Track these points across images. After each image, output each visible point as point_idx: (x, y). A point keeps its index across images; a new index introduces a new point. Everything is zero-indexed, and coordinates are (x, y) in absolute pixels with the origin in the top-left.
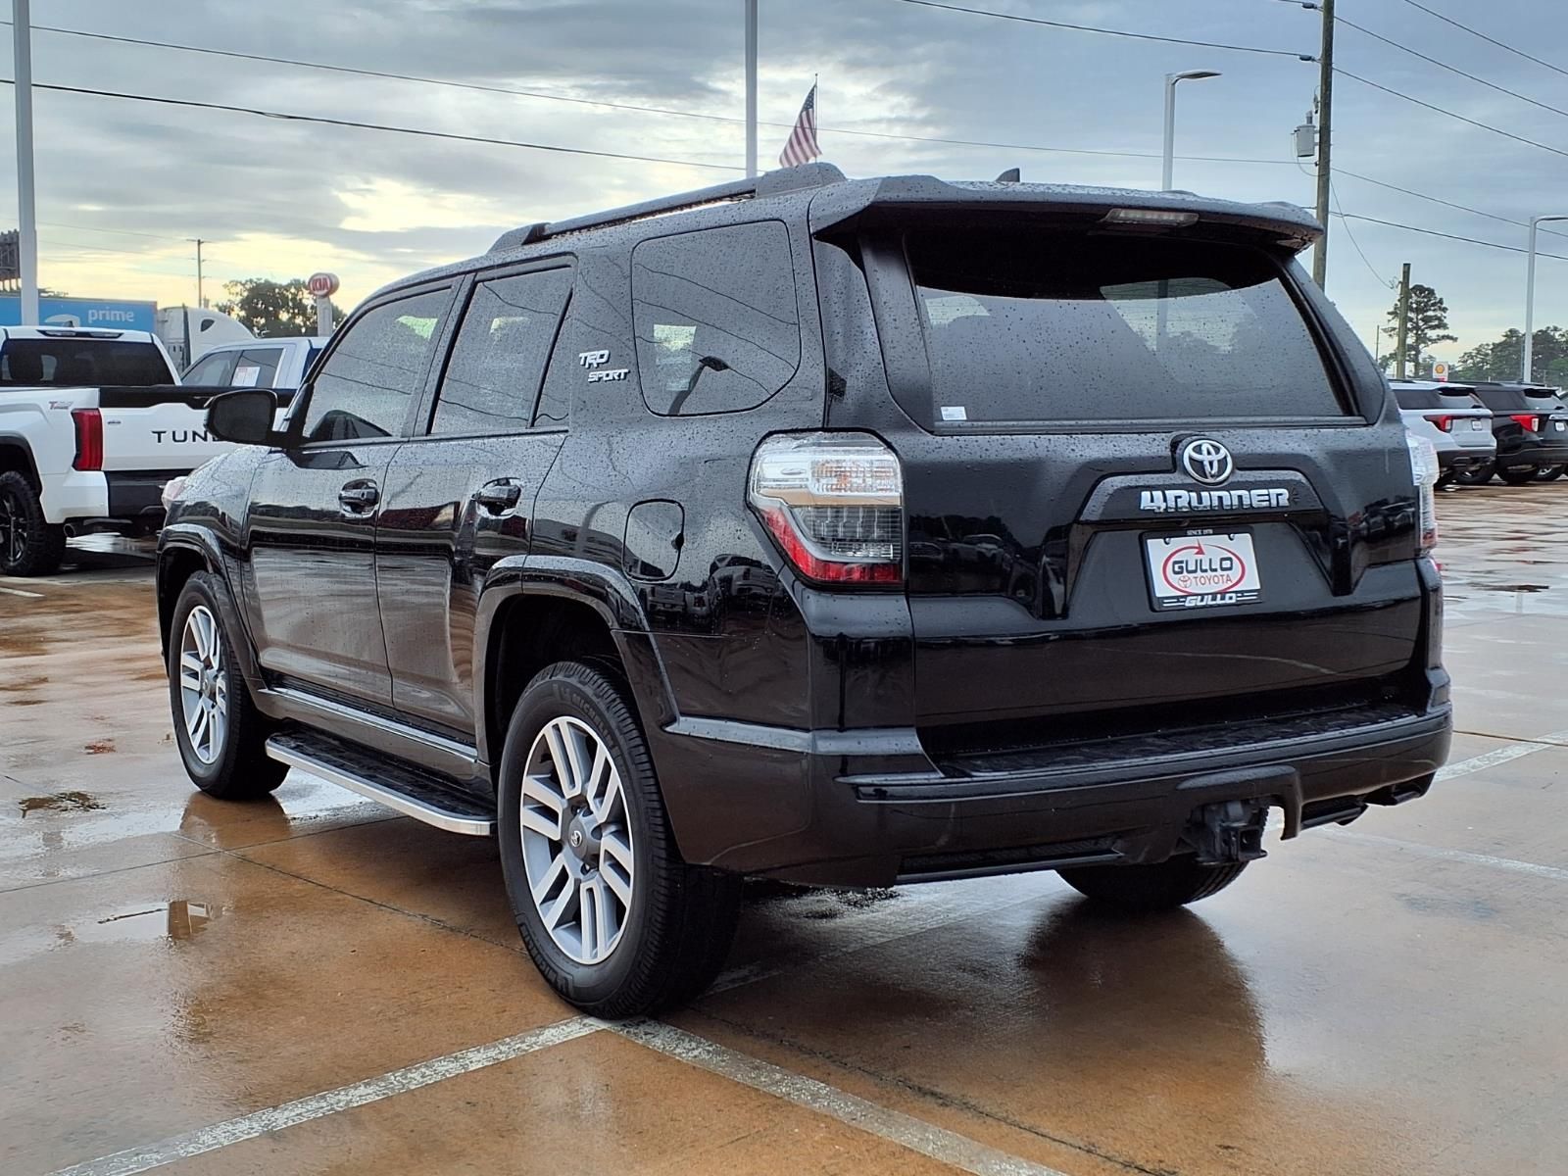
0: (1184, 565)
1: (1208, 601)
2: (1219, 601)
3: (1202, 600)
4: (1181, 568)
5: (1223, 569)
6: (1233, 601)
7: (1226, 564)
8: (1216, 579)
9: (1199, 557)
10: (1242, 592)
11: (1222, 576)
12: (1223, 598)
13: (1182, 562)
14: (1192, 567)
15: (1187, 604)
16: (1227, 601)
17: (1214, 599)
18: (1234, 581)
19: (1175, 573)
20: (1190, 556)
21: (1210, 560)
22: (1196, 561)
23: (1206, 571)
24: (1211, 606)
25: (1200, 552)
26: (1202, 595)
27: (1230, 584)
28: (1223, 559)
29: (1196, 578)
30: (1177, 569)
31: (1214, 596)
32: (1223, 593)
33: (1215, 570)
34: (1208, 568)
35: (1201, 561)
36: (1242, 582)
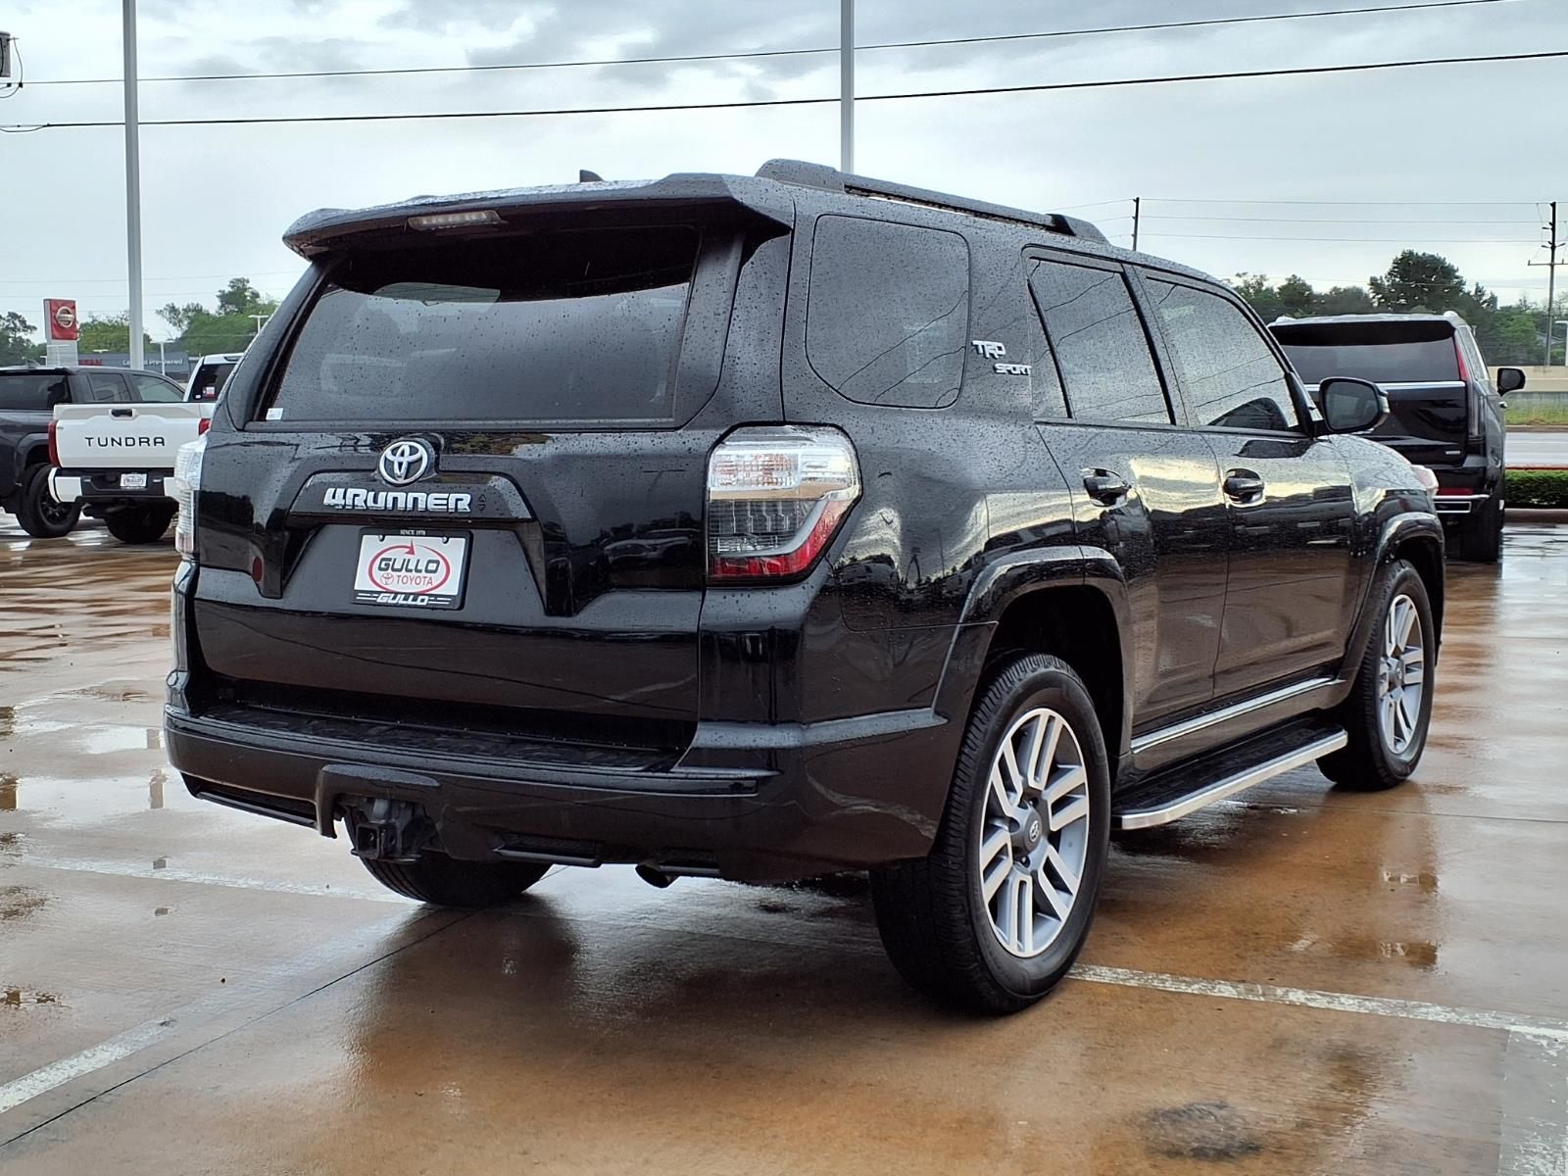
0: (391, 563)
1: (400, 600)
2: (410, 602)
3: (394, 598)
4: (387, 565)
5: (427, 571)
6: (424, 603)
7: (432, 566)
8: (418, 580)
9: (409, 556)
10: (436, 596)
11: (425, 577)
12: (414, 600)
13: (390, 560)
14: (397, 566)
15: (379, 600)
16: (418, 603)
17: (406, 599)
18: (435, 584)
19: (380, 569)
20: (399, 556)
21: (418, 561)
22: (404, 560)
23: (411, 571)
24: (402, 606)
25: (412, 552)
26: (396, 593)
27: (430, 586)
28: (429, 562)
29: (399, 576)
30: (383, 566)
31: (407, 596)
32: (416, 595)
33: (420, 571)
34: (413, 568)
35: (409, 560)
36: (441, 587)
